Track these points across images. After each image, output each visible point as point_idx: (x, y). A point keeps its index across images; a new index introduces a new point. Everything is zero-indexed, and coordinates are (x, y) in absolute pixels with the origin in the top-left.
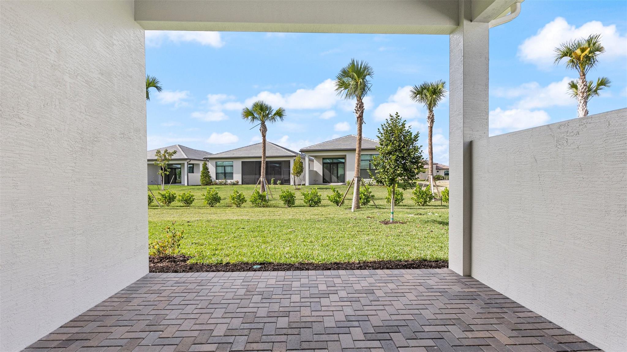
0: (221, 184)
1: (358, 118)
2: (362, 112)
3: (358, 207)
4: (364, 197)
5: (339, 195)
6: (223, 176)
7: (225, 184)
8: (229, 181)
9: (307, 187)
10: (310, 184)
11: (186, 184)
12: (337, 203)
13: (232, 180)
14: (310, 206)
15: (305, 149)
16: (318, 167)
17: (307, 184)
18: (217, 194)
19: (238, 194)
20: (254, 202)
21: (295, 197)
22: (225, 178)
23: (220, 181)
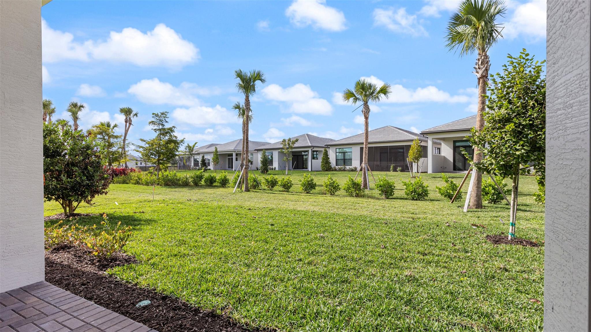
0: (340, 170)
1: (479, 79)
2: (487, 70)
3: (479, 205)
4: (493, 191)
5: (454, 187)
6: (342, 162)
7: (344, 170)
8: (348, 167)
9: (430, 174)
10: (433, 172)
11: (310, 170)
12: (450, 196)
13: (350, 167)
14: (413, 199)
15: (427, 131)
16: (447, 152)
17: (430, 171)
18: (312, 180)
19: (332, 182)
20: (347, 190)
21: (394, 187)
22: (344, 164)
23: (339, 167)
